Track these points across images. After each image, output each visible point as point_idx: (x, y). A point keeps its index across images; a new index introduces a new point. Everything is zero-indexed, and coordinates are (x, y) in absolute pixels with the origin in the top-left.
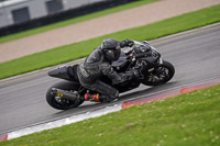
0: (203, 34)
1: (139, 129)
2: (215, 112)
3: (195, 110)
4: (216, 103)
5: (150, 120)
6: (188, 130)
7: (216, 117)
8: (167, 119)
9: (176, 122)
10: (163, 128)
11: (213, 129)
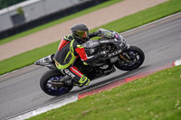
0: (140, 32)
1: (93, 115)
2: (154, 96)
3: (138, 96)
4: (155, 88)
5: (101, 107)
6: (133, 113)
7: (155, 100)
8: (115, 105)
9: (122, 106)
10: (112, 112)
11: (153, 110)
